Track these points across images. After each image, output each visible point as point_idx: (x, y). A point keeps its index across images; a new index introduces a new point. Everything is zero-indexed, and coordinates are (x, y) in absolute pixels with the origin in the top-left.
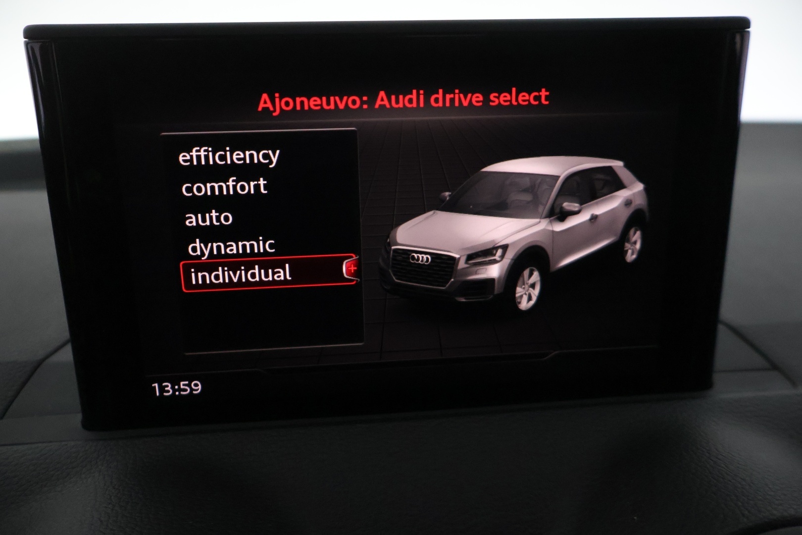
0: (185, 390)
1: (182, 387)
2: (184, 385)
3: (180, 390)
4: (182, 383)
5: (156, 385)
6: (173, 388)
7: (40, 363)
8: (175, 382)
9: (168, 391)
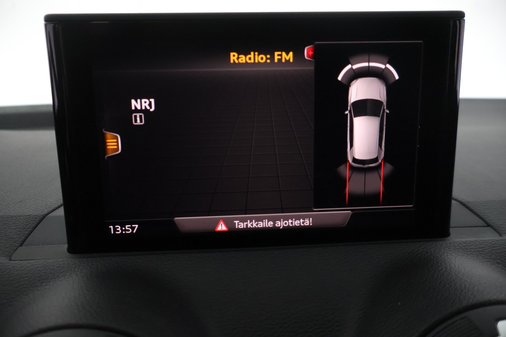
0: (129, 230)
1: (127, 228)
2: (128, 227)
3: (126, 230)
4: (127, 226)
5: (112, 227)
6: (121, 229)
7: (45, 216)
8: (123, 225)
9: (118, 231)
